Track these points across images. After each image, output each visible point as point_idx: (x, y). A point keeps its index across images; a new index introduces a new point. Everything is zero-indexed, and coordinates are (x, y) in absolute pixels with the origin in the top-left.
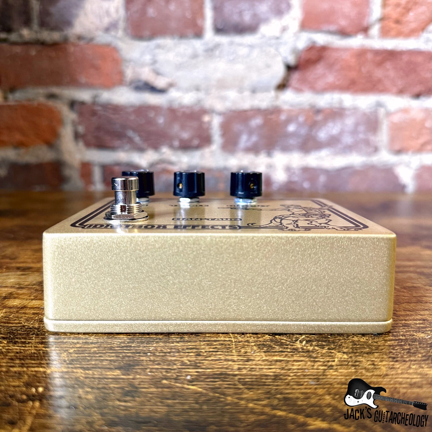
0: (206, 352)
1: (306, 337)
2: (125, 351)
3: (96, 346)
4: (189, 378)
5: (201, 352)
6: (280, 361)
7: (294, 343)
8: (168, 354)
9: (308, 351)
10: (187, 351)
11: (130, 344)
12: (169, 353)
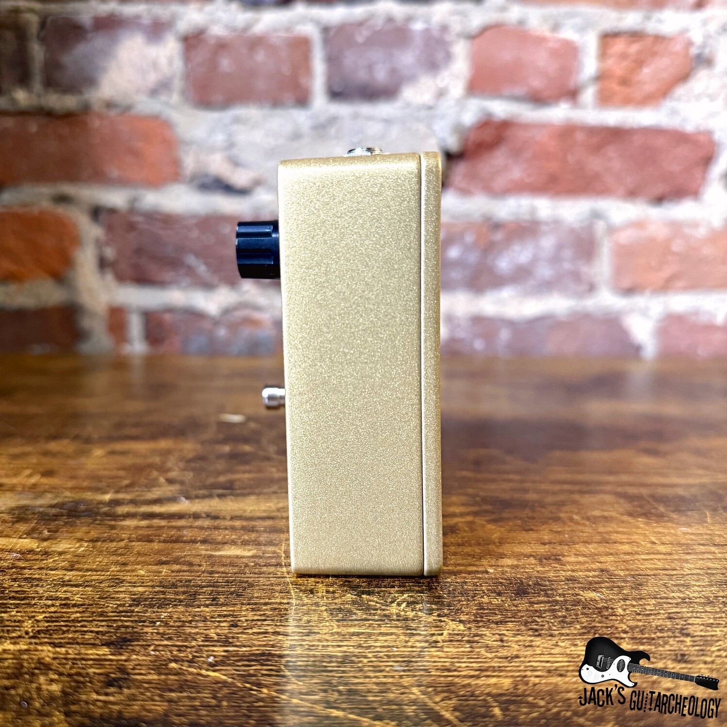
0: (247, 621)
1: (408, 596)
2: (122, 618)
3: (81, 609)
4: (211, 659)
5: (239, 621)
6: (358, 634)
7: (387, 606)
8: (187, 624)
9: (406, 619)
10: (218, 619)
11: (132, 608)
12: (190, 622)
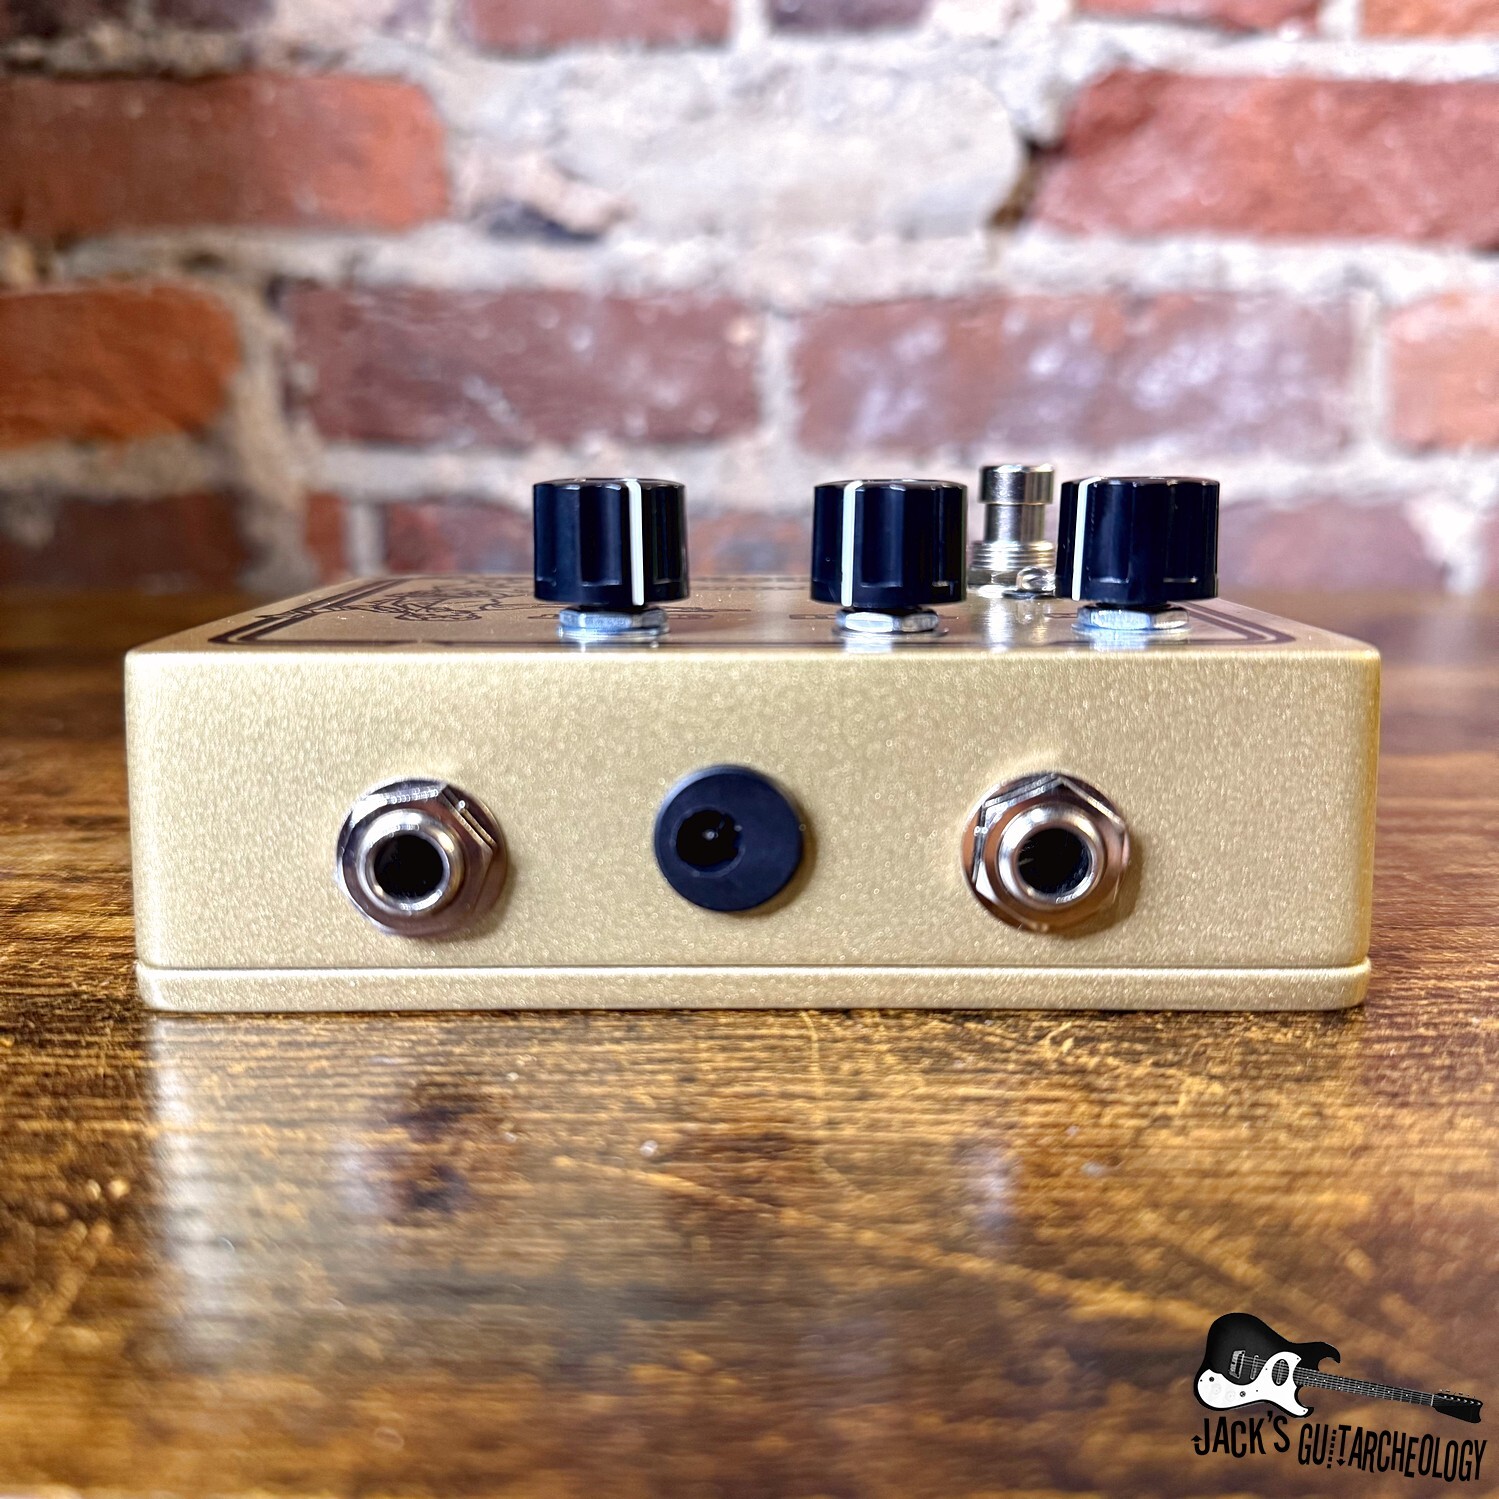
0: (715, 1070)
1: (1073, 1027)
2: (428, 1068)
3: (328, 1052)
4: (649, 1148)
5: (697, 1070)
6: (980, 1100)
7: (1030, 1044)
8: (581, 1078)
9: (1082, 1071)
10: (648, 1068)
11: (448, 1048)
12: (585, 1073)
